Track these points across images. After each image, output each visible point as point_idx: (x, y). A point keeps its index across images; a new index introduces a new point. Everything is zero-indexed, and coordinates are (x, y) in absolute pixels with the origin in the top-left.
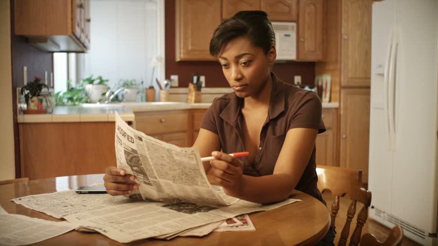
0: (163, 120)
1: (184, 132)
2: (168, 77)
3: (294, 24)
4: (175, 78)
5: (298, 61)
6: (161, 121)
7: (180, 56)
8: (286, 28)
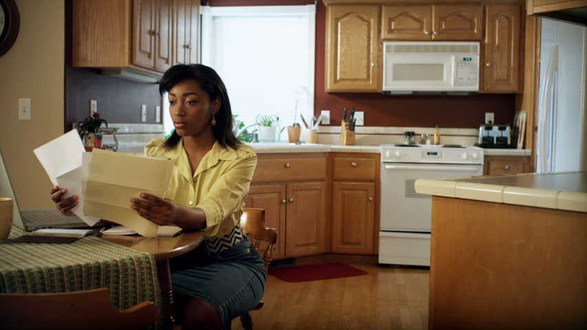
0: (288, 165)
1: (322, 180)
2: (317, 113)
3: (478, 44)
4: (326, 114)
5: (482, 92)
6: (285, 166)
7: (329, 86)
8: (466, 50)
